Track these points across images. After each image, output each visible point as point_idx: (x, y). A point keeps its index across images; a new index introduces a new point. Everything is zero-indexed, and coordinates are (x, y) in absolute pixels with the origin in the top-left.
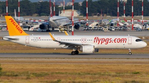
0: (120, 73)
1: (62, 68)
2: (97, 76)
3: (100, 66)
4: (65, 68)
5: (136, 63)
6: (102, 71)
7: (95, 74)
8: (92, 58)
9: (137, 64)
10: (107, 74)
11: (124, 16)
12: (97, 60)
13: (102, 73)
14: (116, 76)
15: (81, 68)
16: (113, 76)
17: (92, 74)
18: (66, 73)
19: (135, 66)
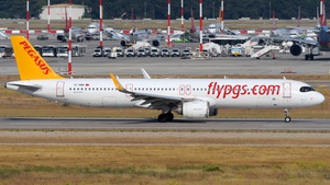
0: (175, 168)
1: (48, 155)
2: (125, 176)
3: (131, 151)
4: (56, 155)
5: (211, 141)
6: (138, 162)
7: (121, 172)
8: (114, 130)
9: (213, 145)
10: (148, 170)
11: (182, 19)
12: (126, 134)
13: (137, 169)
14: (168, 176)
15: (90, 155)
16: (162, 177)
17: (114, 172)
18: (59, 168)
19: (210, 149)
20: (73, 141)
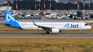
20: (9, 39)
